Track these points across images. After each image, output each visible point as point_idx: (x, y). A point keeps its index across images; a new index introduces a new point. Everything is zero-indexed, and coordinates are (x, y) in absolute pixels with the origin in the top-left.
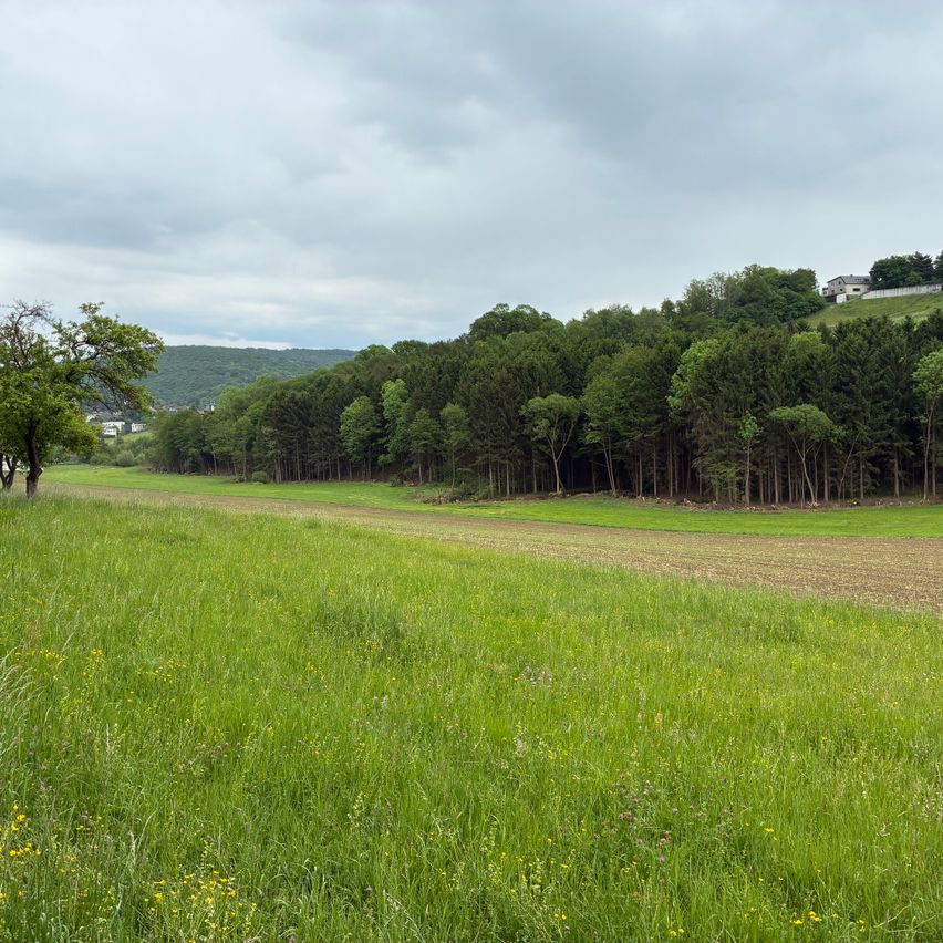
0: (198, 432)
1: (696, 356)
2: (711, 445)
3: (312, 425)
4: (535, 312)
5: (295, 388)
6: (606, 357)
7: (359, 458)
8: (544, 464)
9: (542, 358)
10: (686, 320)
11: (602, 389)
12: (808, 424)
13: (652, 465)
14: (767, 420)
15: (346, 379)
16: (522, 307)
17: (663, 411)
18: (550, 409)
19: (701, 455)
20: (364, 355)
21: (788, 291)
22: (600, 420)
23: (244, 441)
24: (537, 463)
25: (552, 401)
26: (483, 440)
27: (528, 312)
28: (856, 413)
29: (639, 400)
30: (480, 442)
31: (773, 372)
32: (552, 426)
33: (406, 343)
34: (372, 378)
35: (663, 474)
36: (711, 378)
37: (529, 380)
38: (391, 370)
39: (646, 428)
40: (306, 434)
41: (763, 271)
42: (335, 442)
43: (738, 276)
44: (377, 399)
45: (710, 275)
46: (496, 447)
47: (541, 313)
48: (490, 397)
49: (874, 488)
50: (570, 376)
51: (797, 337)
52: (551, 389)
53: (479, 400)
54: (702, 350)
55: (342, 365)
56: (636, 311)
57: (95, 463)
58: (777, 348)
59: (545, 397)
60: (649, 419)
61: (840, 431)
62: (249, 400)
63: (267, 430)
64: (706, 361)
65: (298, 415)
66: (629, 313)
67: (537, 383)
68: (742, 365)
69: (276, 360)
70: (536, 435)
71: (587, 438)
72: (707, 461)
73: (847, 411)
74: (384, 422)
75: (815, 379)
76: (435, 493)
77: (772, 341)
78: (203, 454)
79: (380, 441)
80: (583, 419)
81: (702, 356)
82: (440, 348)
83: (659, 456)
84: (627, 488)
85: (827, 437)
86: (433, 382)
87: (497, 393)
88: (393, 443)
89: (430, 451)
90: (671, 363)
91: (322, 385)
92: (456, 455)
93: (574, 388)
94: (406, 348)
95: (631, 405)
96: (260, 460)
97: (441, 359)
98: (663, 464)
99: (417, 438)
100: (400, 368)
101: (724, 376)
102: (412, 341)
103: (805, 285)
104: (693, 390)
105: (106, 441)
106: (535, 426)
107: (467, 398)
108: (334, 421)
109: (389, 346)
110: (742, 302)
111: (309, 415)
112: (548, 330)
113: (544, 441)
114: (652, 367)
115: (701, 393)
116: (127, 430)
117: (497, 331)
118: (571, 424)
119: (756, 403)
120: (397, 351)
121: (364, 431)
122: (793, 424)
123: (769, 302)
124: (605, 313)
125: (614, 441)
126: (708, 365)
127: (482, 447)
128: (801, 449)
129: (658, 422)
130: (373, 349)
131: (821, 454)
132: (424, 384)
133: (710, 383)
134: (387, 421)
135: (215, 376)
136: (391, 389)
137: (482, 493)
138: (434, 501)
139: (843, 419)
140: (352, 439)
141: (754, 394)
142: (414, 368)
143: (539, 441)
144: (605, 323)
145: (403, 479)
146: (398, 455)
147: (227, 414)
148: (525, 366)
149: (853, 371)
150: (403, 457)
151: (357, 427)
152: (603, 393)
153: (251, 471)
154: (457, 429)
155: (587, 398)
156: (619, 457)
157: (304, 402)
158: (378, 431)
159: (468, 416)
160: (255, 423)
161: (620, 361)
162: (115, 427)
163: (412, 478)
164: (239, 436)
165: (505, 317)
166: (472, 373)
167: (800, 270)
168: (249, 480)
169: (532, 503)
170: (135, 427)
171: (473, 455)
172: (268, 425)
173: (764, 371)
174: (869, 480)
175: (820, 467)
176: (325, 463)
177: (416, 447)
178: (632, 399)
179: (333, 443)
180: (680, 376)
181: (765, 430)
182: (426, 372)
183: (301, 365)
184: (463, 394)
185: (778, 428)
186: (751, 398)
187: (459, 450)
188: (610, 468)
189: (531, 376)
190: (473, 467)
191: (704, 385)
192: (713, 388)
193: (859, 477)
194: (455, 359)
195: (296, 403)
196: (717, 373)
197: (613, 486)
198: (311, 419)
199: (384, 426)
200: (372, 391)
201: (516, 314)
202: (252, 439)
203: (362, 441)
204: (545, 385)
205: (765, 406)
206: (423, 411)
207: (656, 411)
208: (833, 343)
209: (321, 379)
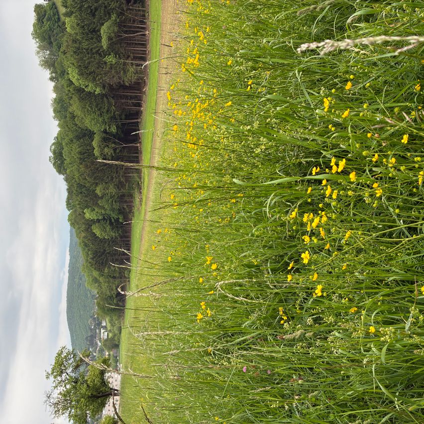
0: (106, 299)
1: (76, 79)
2: (118, 76)
3: (105, 250)
4: (53, 144)
5: (87, 257)
6: (76, 118)
7: (120, 230)
8: (125, 151)
9: (76, 148)
10: (59, 72)
11: (91, 122)
12: (110, 32)
13: (127, 102)
14: (108, 50)
15: (83, 234)
16: (51, 150)
17: (102, 96)
18: (100, 146)
19: (123, 81)
20: (72, 224)
21: (45, 19)
22: (106, 125)
23: (111, 280)
24: (125, 154)
25: (96, 145)
26: (113, 178)
27: (53, 147)
28: (106, 7)
29: (97, 107)
30: (114, 180)
31: (85, 45)
32: (108, 146)
33: (67, 205)
34: (83, 223)
35: (131, 98)
36: (87, 73)
37: (86, 155)
38: (80, 214)
39: (110, 104)
40: (109, 253)
41: (35, 31)
42: (113, 241)
43: (37, 42)
44: (93, 222)
45: (37, 57)
46: (117, 173)
47: (54, 141)
48: (93, 173)
49: (141, 3)
50: (84, 135)
51: (68, 30)
52: (91, 145)
53: (95, 179)
54: (73, 75)
55: (77, 235)
56: (54, 95)
57: (119, 342)
58: (73, 41)
59: (94, 148)
60: (106, 102)
61: (114, 17)
62: (92, 276)
63: (106, 270)
64: (79, 75)
65: (99, 257)
66: (55, 99)
67: (87, 151)
68: (82, 59)
69: (74, 260)
70: (111, 153)
71: (114, 131)
72: (126, 80)
73: (105, 12)
74: (104, 219)
75: (89, 25)
76: (137, 200)
77: (70, 43)
78: (116, 297)
79: (113, 221)
80: (105, 132)
81: (76, 76)
82: (70, 191)
83: (123, 99)
84: (138, 114)
85: (116, 24)
86: (86, 196)
87: (91, 170)
88: (114, 215)
89: (118, 200)
90: (80, 90)
91: (86, 245)
92: (120, 190)
93: (91, 135)
94: (69, 205)
95: (99, 110)
96: (120, 273)
97: (75, 192)
98: (126, 97)
99: (112, 205)
100: (79, 210)
101: (86, 68)
102: (66, 202)
103: (43, 10)
104: (93, 83)
105: (109, 337)
106: (107, 154)
107: (94, 183)
108: (103, 241)
109: (69, 213)
110: (51, 43)
111: (100, 252)
112: (63, 139)
113: (115, 150)
114: (81, 99)
115: (94, 79)
116: (105, 327)
117: (62, 163)
118: (107, 138)
119: (100, 54)
120: (71, 209)
121: (108, 228)
122: (110, 39)
123: (50, 30)
124: (55, 111)
125: (115, 118)
126: (81, 74)
127: (117, 178)
128: (121, 36)
129: (107, 98)
130: (69, 220)
131: (125, 26)
132: (86, 201)
133: (90, 74)
134: (104, 217)
135: (81, 287)
136: (88, 215)
137: (138, 180)
138: (141, 201)
139: (108, 14)
140: (111, 233)
141: (95, 55)
142: (79, 204)
143: (115, 152)
144: (60, 112)
145: (131, 211)
146: (120, 213)
147: (99, 286)
148: (79, 156)
149: (85, 6)
150: (121, 211)
151: (106, 231)
152: (93, 123)
153: (125, 277)
154: (108, 189)
155: (95, 129)
156: (123, 117)
157: (94, 254)
158: (108, 222)
159: (102, 184)
160: (103, 275)
161: (78, 113)
162: (104, 333)
163: (131, 207)
164: (109, 282)
165: (55, 158)
166: (81, 180)
167: (35, 11)
168: (129, 278)
169: (143, 158)
170: (104, 324)
171: (120, 182)
172: (104, 270)
173: (85, 49)
174: (137, 5)
175: (131, 27)
176: (122, 245)
177: (116, 206)
178: (96, 109)
179: (113, 242)
180: (86, 87)
181: (112, 52)
182: (81, 199)
183: (77, 249)
184: (92, 185)
185: (112, 45)
186: (97, 57)
187: (118, 188)
188: (128, 121)
189: (84, 154)
190: (126, 183)
191: (91, 77)
192: (92, 73)
193: (136, 9)
194: (75, 186)
195: (94, 257)
196: (84, 71)
197: (136, 120)
198: (102, 251)
199: (106, 219)
200: (89, 224)
201: (54, 153)
202: (110, 276)
203: (113, 229)
204: (88, 148)
205: (101, 50)
206: (99, 202)
207: (102, 99)
208: (72, 13)
209: (84, 245)
